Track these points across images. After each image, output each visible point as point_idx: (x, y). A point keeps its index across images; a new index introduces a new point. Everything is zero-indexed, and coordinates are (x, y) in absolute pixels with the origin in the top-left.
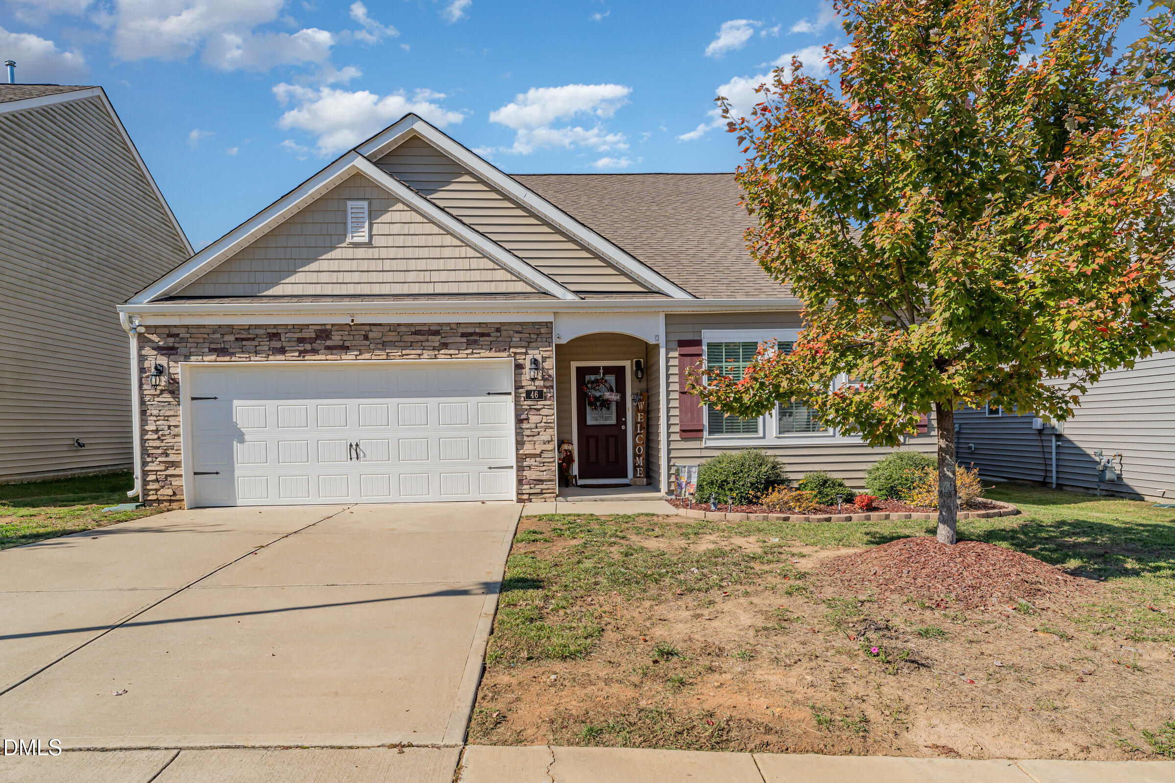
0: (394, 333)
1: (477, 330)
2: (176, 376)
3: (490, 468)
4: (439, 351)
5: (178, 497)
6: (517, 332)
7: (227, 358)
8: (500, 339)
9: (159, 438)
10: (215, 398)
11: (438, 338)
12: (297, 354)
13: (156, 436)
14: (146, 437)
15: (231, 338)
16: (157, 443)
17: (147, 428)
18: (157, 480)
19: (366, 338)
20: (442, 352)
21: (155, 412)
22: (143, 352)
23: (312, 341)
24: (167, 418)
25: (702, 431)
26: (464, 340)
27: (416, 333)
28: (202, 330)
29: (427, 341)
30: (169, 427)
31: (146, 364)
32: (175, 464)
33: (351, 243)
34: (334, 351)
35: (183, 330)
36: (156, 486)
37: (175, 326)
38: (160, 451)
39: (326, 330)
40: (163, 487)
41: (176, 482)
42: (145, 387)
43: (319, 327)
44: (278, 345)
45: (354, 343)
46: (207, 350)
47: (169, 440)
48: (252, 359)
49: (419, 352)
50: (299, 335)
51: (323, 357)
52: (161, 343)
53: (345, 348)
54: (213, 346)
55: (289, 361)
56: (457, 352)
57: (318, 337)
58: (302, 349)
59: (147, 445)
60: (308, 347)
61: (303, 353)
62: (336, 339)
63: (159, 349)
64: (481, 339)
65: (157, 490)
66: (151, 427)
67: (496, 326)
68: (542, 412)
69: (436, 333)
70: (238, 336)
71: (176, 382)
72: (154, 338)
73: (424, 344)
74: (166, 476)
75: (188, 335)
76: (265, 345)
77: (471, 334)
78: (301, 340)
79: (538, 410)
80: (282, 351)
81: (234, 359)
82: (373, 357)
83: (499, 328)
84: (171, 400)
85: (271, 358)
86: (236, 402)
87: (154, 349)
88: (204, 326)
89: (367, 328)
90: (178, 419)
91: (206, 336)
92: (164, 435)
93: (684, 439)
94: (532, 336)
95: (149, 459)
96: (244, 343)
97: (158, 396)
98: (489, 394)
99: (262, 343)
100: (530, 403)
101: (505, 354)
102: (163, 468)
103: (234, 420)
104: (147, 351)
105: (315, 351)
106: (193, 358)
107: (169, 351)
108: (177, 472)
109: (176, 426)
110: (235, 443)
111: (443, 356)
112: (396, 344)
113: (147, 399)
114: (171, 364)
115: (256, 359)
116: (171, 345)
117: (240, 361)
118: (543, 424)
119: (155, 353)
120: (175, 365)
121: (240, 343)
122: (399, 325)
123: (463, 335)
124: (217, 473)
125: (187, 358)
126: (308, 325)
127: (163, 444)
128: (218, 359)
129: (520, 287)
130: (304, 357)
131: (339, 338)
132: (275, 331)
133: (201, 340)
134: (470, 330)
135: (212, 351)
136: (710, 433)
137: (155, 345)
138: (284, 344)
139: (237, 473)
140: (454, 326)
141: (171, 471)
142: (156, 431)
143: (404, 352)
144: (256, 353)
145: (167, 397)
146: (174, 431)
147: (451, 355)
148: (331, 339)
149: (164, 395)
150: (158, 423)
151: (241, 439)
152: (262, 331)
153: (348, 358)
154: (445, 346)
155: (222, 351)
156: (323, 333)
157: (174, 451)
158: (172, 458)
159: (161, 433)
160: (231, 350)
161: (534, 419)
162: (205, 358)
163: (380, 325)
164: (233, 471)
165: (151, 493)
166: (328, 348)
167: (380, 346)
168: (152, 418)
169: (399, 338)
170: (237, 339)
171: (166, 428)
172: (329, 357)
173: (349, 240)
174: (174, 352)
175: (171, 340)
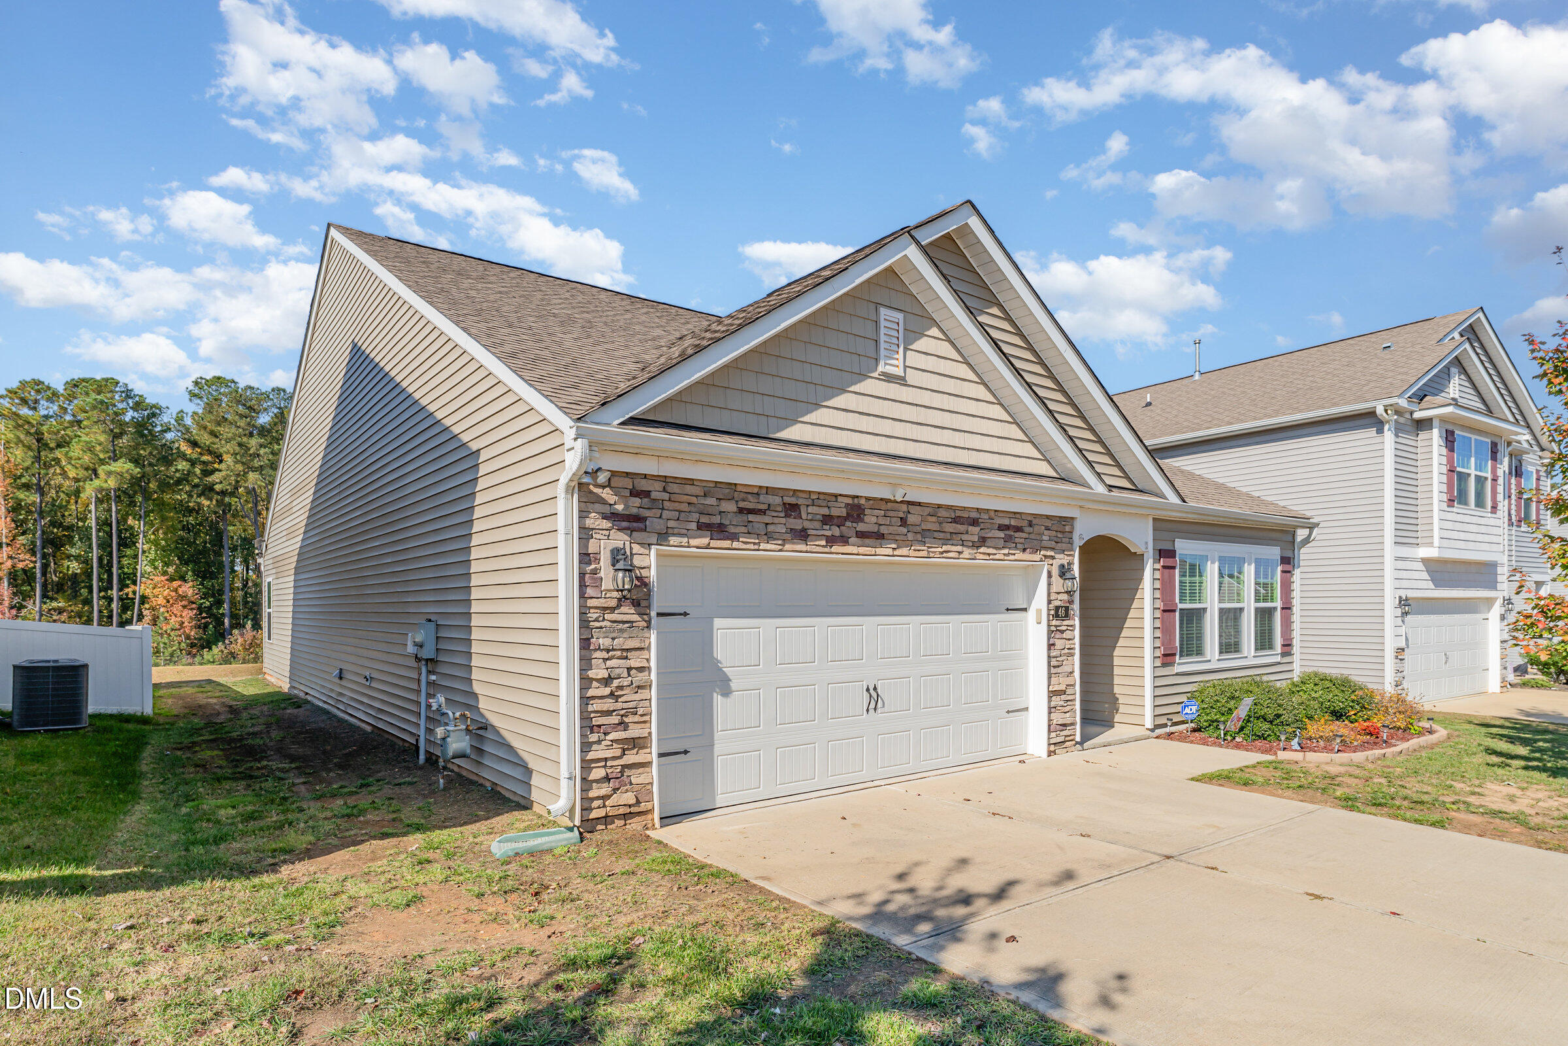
0: (934, 519)
1: (1013, 522)
2: (644, 573)
3: (1008, 712)
4: (978, 547)
5: (643, 807)
6: (1047, 529)
7: (727, 543)
8: (1032, 536)
9: (612, 694)
10: (685, 614)
11: (977, 529)
12: (823, 543)
13: (607, 691)
14: (590, 693)
15: (730, 507)
16: (608, 704)
17: (591, 674)
18: (607, 779)
19: (904, 522)
20: (982, 550)
21: (605, 642)
22: (589, 522)
23: (840, 522)
24: (625, 653)
25: (1174, 655)
26: (1002, 534)
27: (956, 520)
28: (689, 489)
29: (967, 533)
30: (629, 669)
31: (592, 547)
32: (637, 743)
33: (884, 374)
34: (867, 541)
35: (658, 486)
36: (604, 790)
37: (645, 476)
38: (615, 719)
39: (859, 506)
40: (615, 790)
41: (637, 778)
42: (590, 592)
43: (849, 501)
44: (797, 524)
45: (892, 529)
46: (694, 526)
47: (629, 695)
48: (763, 546)
49: (959, 548)
50: (825, 511)
51: (854, 549)
52: (620, 507)
53: (878, 537)
54: (705, 519)
55: (812, 552)
56: (994, 551)
57: (848, 517)
58: (829, 533)
59: (590, 708)
60: (836, 531)
61: (831, 541)
62: (869, 522)
63: (613, 516)
64: (1017, 535)
65: (605, 798)
66: (597, 672)
67: (1029, 519)
68: (1064, 636)
69: (975, 522)
70: (741, 505)
71: (643, 582)
72: (607, 494)
73: (965, 537)
74: (624, 767)
75: (666, 496)
76: (781, 525)
77: (1007, 527)
78: (827, 520)
79: (1062, 632)
80: (802, 535)
81: (735, 544)
82: (912, 553)
83: (1032, 520)
84: (636, 617)
85: (787, 547)
86: (718, 622)
87: (605, 517)
88: (691, 482)
89: (904, 507)
90: (645, 654)
91: (694, 500)
92: (620, 688)
93: (1164, 665)
94: (1059, 535)
95: (593, 737)
96: (751, 517)
97: (612, 610)
98: (1008, 610)
99: (776, 520)
100: (1058, 623)
101: (1037, 557)
102: (618, 753)
103: (715, 656)
104: (594, 521)
105: (844, 540)
106: (673, 540)
107: (631, 523)
108: (640, 757)
109: (641, 669)
110: (715, 695)
111: (982, 556)
112: (936, 535)
113: (593, 615)
114: (636, 548)
115: (769, 546)
116: (634, 511)
117: (744, 549)
118: (1066, 651)
119: (606, 524)
120: (642, 550)
121: (744, 517)
122: (939, 506)
123: (1001, 528)
124: (686, 752)
125: (663, 537)
126: (836, 496)
127: (619, 705)
128: (714, 543)
129: (1043, 468)
130: (831, 547)
131: (874, 520)
132: (793, 500)
133: (684, 507)
134: (1006, 522)
135: (701, 527)
136: (1181, 656)
137: (607, 509)
138: (807, 524)
139: (718, 749)
140: (992, 514)
141: (630, 758)
142: (607, 681)
143: (945, 548)
144: (769, 537)
145: (628, 612)
146: (639, 678)
147: (989, 554)
148: (862, 521)
149: (623, 609)
150: (609, 663)
151: (724, 686)
152: (778, 500)
153: (884, 552)
154: (983, 541)
155: (718, 530)
156: (856, 509)
157: (637, 718)
158: (634, 732)
159: (616, 683)
160: (732, 529)
161: (1059, 644)
162: (693, 542)
163: (919, 504)
164: (712, 745)
165: (596, 804)
166: (862, 535)
167: (919, 537)
168: (598, 654)
169: (936, 527)
170: (741, 511)
171: (625, 674)
172: (862, 550)
173: (881, 368)
174: (641, 525)
175: (637, 501)
